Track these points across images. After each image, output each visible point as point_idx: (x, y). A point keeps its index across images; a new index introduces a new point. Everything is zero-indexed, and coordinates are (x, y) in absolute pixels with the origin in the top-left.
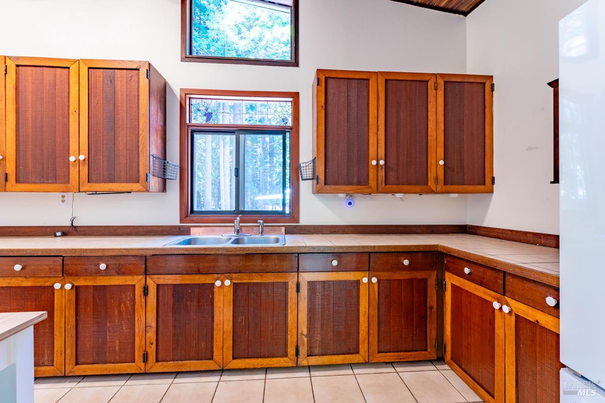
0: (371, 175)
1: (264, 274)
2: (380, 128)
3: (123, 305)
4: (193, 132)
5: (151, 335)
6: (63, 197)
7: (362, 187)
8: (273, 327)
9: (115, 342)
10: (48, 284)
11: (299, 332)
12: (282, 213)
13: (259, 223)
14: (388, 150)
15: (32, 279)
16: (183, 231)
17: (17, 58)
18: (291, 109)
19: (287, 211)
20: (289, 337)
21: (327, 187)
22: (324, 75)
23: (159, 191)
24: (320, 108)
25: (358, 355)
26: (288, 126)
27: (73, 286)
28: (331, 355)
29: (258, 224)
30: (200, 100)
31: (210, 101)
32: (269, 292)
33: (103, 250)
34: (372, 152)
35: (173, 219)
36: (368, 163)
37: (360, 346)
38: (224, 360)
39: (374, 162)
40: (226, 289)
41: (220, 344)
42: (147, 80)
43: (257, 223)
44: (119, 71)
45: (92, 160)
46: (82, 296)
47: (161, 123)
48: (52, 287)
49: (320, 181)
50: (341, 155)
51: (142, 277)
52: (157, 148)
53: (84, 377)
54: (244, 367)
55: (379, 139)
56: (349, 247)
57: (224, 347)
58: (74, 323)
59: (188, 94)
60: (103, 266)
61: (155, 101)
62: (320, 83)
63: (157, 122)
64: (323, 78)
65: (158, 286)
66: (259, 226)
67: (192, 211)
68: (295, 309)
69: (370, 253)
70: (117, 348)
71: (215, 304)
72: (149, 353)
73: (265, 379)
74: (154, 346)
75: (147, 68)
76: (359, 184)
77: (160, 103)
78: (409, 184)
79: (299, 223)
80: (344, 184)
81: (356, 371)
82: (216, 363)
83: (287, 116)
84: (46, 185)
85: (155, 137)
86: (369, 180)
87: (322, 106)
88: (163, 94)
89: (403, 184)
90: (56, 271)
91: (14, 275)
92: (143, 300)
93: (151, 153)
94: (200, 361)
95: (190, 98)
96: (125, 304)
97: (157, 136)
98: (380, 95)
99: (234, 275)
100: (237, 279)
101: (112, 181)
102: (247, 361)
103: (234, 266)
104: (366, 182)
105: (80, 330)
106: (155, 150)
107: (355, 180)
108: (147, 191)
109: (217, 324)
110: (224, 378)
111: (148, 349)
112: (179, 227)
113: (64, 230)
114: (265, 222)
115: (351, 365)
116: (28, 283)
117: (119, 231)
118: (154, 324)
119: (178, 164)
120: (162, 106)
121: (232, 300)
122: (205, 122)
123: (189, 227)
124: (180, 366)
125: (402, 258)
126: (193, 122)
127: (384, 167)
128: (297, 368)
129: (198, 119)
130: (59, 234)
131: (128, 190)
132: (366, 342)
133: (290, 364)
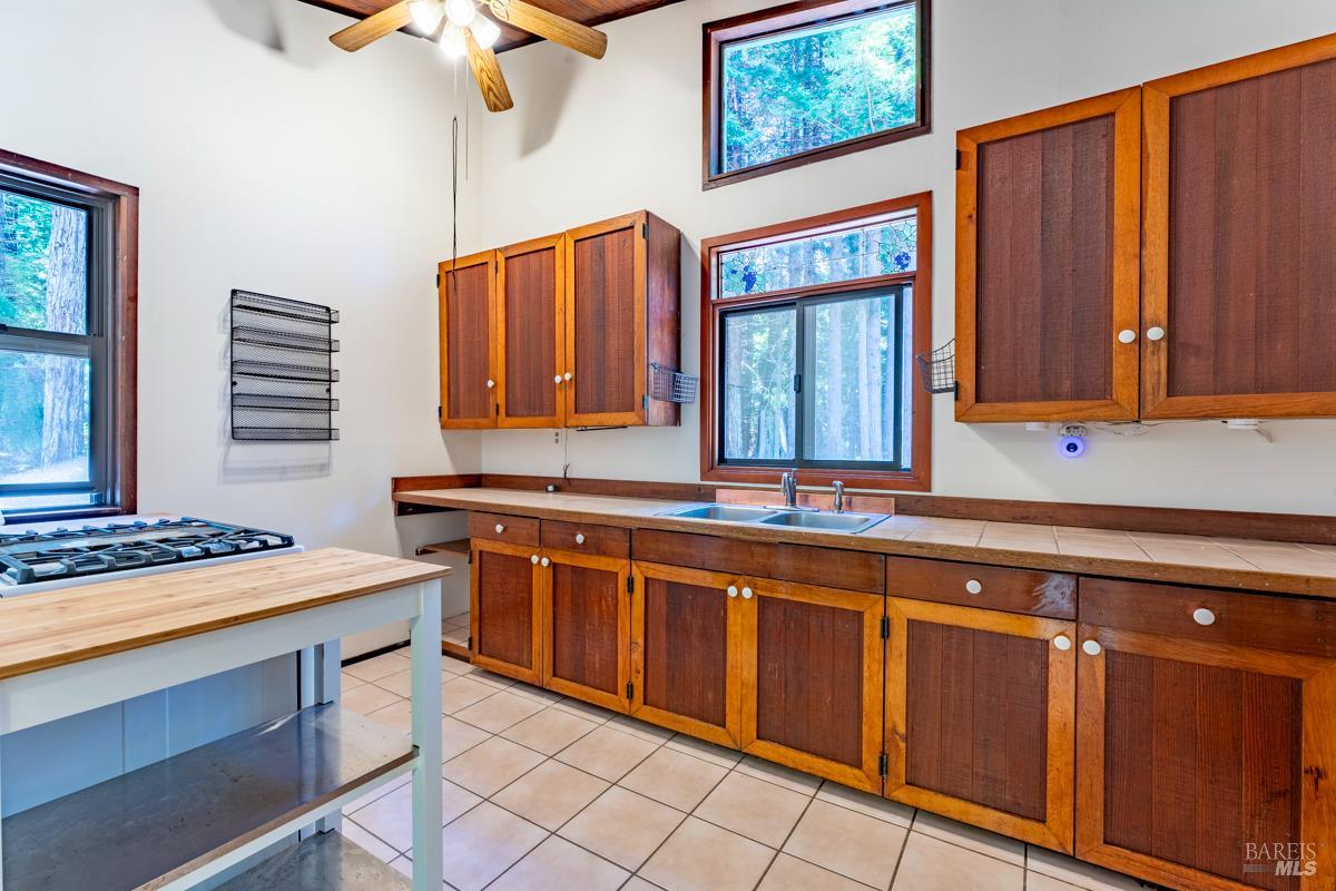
0: (1118, 372)
1: (814, 588)
2: (1150, 237)
3: (603, 602)
4: (724, 315)
5: (638, 657)
6: (557, 434)
7: (1088, 404)
8: (833, 697)
9: (594, 656)
10: (526, 555)
11: (889, 725)
12: (894, 466)
13: (835, 486)
14: (1182, 295)
15: (513, 546)
16: (705, 494)
17: (506, 248)
18: (915, 234)
19: (906, 462)
20: (865, 728)
21: (983, 407)
22: (974, 140)
23: (667, 424)
24: (965, 222)
25: (1041, 825)
26: (907, 273)
27: (550, 561)
28: (966, 800)
29: (833, 489)
30: (736, 253)
31: (752, 250)
32: (826, 625)
33: (580, 514)
34: (1122, 306)
35: (690, 472)
36: (1109, 339)
37: (1049, 806)
38: (743, 734)
39: (1126, 336)
40: (745, 604)
41: (737, 703)
42: (644, 241)
43: (831, 485)
44: (610, 236)
45: (579, 379)
46: (561, 578)
47: (670, 306)
48: (530, 559)
49: (962, 394)
50: (1024, 327)
51: (625, 562)
52: (662, 351)
53: (564, 698)
54: (776, 761)
55: (1146, 268)
56: (1013, 553)
57: (744, 711)
58: (551, 615)
59: (713, 248)
60: (580, 538)
61: (659, 272)
62: (964, 160)
63: (661, 307)
64: (972, 149)
65: (646, 579)
66: (834, 493)
67: (722, 460)
68: (878, 673)
69: (1079, 575)
70: (597, 666)
71: (728, 628)
72: (635, 685)
73: (814, 797)
74: (641, 677)
75: (644, 221)
76: (1078, 395)
77: (669, 271)
78: (1260, 388)
79: (930, 491)
80: (1032, 398)
81: (1033, 864)
82: (730, 734)
83: (906, 250)
84: (532, 418)
85: (659, 333)
86: (1111, 384)
87: (970, 217)
88: (674, 256)
89: (1243, 390)
90: (532, 539)
91: (494, 537)
92: (628, 599)
93: (652, 361)
94: (704, 724)
95: (718, 253)
96: (606, 601)
97: (662, 331)
98: (1150, 148)
99: (760, 581)
100: (765, 589)
101: (601, 409)
102: (782, 749)
103: (759, 563)
104: (1104, 391)
105: (559, 628)
106: (658, 355)
107: (1067, 385)
108: (645, 424)
109: (732, 666)
110: (743, 768)
111: (634, 680)
112: (699, 487)
113: (557, 484)
114: (847, 485)
115: (1027, 847)
116: (508, 551)
117: (618, 489)
118: (641, 641)
119: (698, 375)
120: (673, 277)
121: (756, 628)
122: (743, 293)
123: (714, 488)
124: (675, 721)
125: (1191, 604)
126: (726, 295)
127: (1164, 345)
128: (881, 799)
129: (732, 290)
130: (551, 488)
131: (620, 423)
132: (1069, 801)
133: (868, 787)
